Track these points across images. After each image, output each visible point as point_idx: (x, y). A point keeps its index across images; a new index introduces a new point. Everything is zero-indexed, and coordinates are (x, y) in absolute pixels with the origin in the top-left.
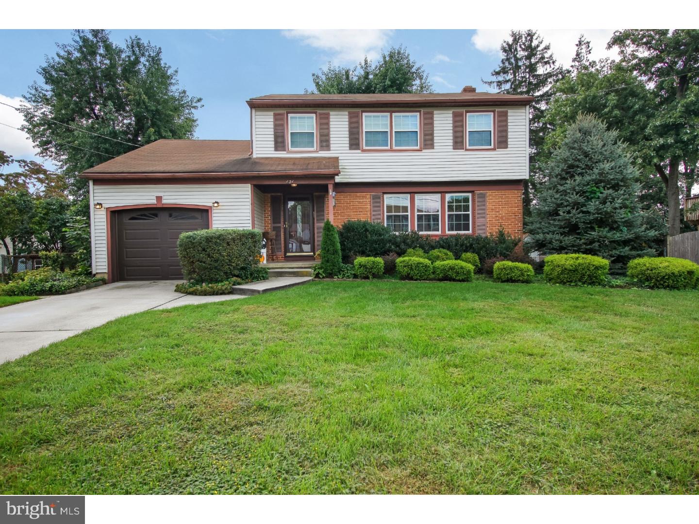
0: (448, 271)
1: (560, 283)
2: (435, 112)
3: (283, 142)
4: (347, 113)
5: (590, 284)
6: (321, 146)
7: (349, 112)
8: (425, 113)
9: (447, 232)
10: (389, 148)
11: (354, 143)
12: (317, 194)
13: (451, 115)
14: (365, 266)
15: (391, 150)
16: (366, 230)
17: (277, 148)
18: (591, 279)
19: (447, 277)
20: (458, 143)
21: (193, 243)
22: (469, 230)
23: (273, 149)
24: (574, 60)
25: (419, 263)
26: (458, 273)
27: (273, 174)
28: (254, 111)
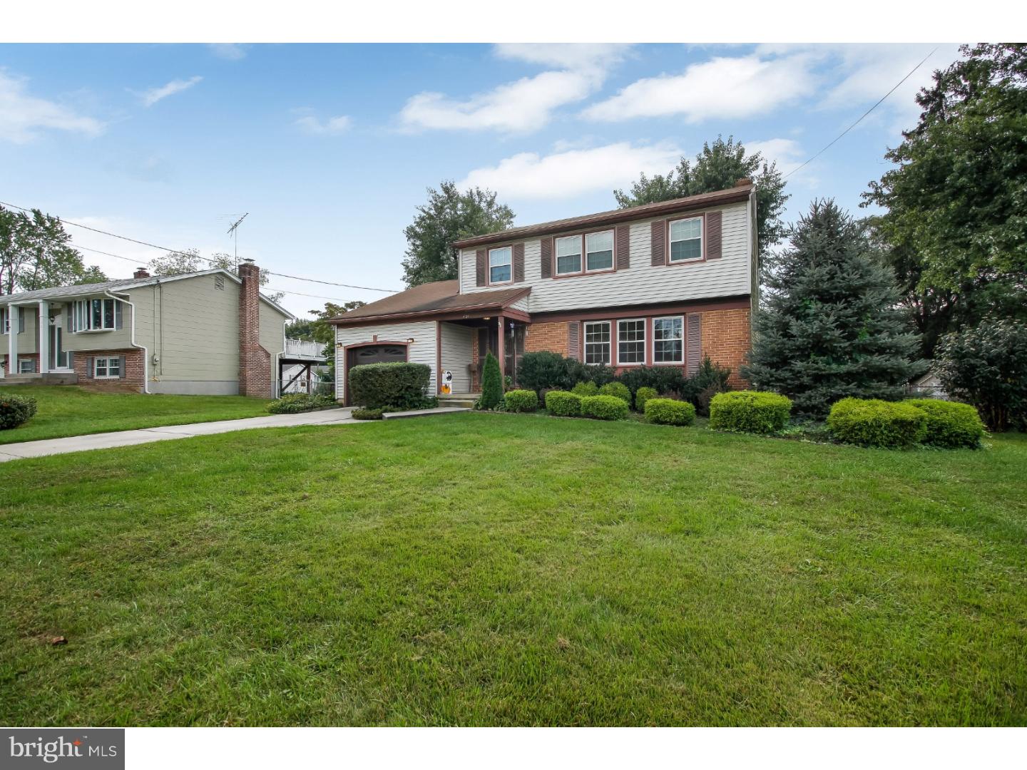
0: (589, 407)
2: (631, 226)
3: (484, 278)
4: (540, 241)
5: (750, 431)
6: (516, 278)
8: (619, 229)
9: (654, 362)
10: (581, 272)
11: (547, 271)
13: (650, 227)
15: (584, 274)
16: (536, 363)
17: (478, 285)
18: (751, 425)
20: (658, 258)
22: (680, 360)
23: (474, 285)
28: (461, 252)
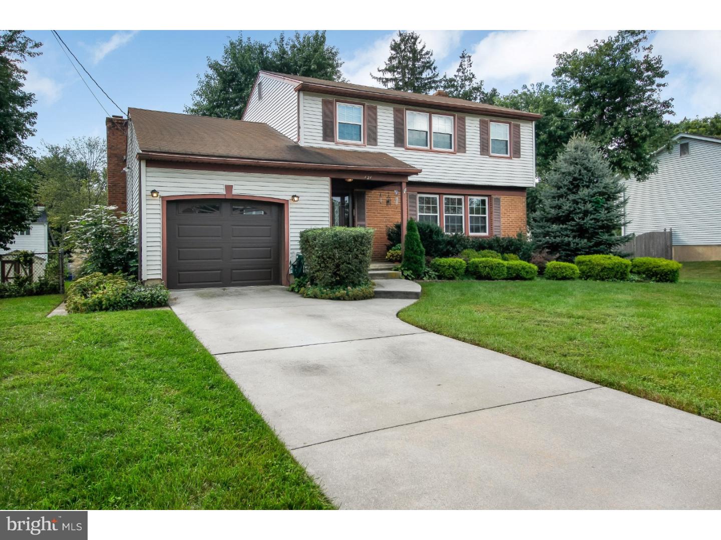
1: (599, 280)
2: (467, 118)
4: (392, 109)
6: (369, 141)
7: (394, 108)
8: (459, 118)
9: (470, 233)
10: (428, 148)
11: (399, 140)
12: (357, 190)
13: (479, 122)
14: (453, 267)
15: (431, 151)
17: (324, 140)
19: (516, 276)
20: (484, 149)
21: (340, 243)
22: (486, 232)
23: (321, 139)
24: (459, 70)
25: (499, 264)
26: (527, 272)
27: (355, 169)
28: (301, 94)
